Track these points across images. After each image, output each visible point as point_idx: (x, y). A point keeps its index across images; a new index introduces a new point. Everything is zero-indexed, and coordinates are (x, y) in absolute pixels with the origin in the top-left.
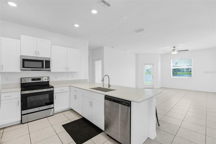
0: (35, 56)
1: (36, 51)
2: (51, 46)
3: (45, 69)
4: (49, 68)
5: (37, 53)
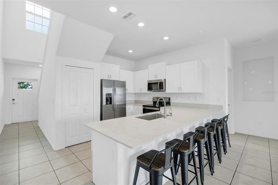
2: (165, 67)
4: (163, 89)
5: (156, 76)
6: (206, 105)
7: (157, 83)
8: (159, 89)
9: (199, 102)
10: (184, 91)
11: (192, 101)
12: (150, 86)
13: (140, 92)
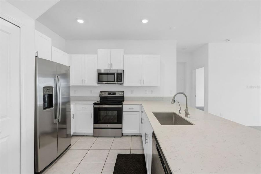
0: (109, 69)
1: (110, 64)
2: (124, 55)
3: (117, 83)
4: (121, 81)
5: (110, 65)
6: (161, 97)
7: (114, 74)
8: (116, 81)
9: (155, 95)
10: (146, 84)
11: (149, 95)
12: (101, 77)
13: (81, 85)
